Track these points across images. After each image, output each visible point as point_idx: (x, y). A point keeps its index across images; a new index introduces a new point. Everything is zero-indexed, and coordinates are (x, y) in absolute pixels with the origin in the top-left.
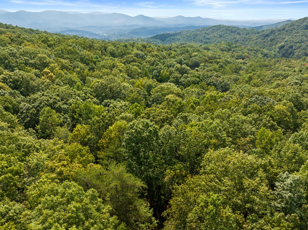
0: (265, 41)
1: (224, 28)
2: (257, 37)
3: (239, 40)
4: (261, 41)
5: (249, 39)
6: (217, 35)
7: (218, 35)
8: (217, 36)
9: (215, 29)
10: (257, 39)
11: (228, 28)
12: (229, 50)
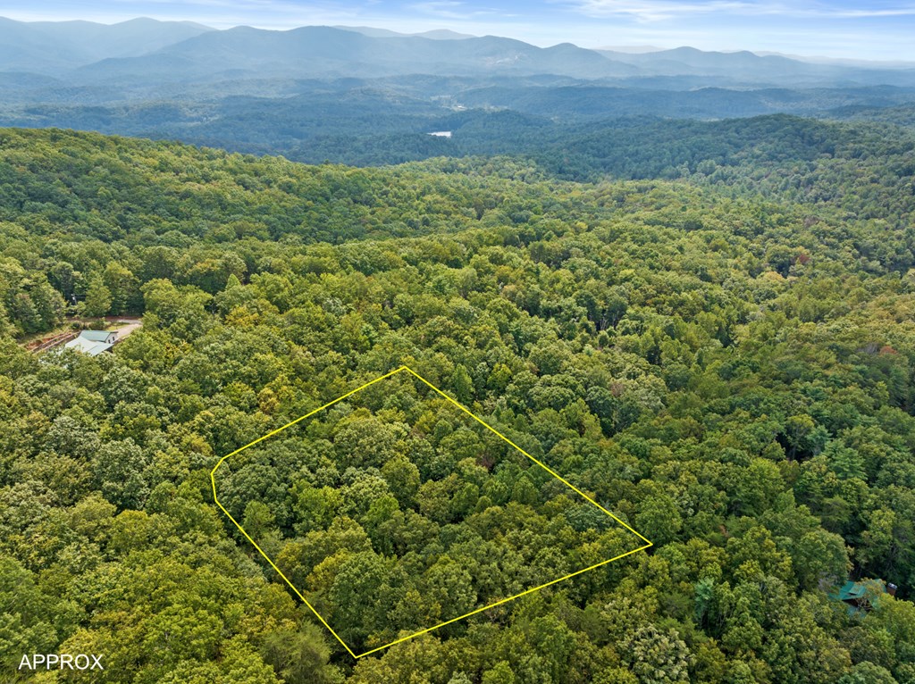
0: (893, 191)
1: (790, 127)
2: (876, 172)
3: (820, 177)
4: (884, 189)
5: (850, 175)
6: (760, 152)
7: (764, 151)
8: (761, 155)
9: (761, 127)
10: (873, 181)
11: (802, 128)
12: (759, 231)
